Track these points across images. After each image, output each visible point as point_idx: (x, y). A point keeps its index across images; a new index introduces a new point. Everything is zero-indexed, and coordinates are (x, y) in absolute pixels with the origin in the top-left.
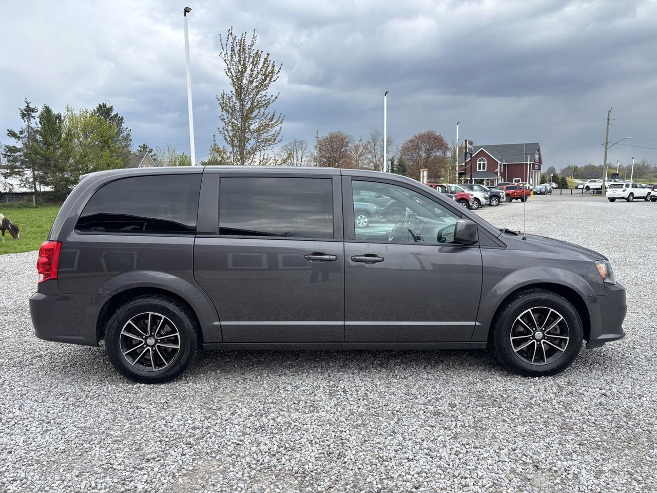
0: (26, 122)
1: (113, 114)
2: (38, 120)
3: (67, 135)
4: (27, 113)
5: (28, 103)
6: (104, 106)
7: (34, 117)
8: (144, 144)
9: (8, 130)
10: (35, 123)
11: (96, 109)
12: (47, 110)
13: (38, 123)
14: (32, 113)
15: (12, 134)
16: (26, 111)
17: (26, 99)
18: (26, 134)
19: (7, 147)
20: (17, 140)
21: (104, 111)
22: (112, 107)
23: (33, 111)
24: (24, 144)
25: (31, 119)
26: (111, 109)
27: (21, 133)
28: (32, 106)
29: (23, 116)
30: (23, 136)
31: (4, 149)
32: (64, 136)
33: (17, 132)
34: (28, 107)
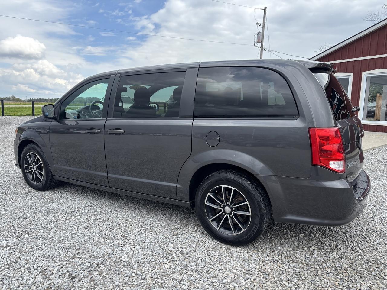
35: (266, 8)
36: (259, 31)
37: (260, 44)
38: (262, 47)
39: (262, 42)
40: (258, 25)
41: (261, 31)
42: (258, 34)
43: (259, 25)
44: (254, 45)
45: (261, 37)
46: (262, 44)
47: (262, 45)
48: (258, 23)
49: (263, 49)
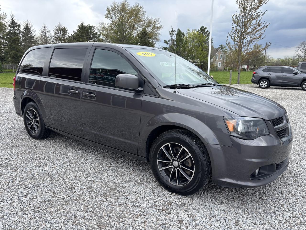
0: (171, 37)
1: (206, 31)
2: (175, 36)
3: (186, 41)
4: (171, 33)
5: (172, 29)
6: (203, 27)
7: (174, 34)
8: (222, 44)
9: (164, 40)
10: (174, 37)
11: (199, 29)
12: (179, 31)
13: (175, 37)
14: (173, 33)
15: (166, 42)
16: (171, 32)
17: (172, 27)
18: (170, 42)
19: (163, 47)
20: (167, 44)
21: (203, 30)
22: (206, 27)
23: (174, 32)
24: (170, 46)
25: (173, 35)
26: (205, 28)
27: (169, 41)
28: (174, 30)
29: (170, 34)
30: (169, 42)
31: (162, 48)
32: (184, 41)
33: (167, 41)
34: (172, 30)
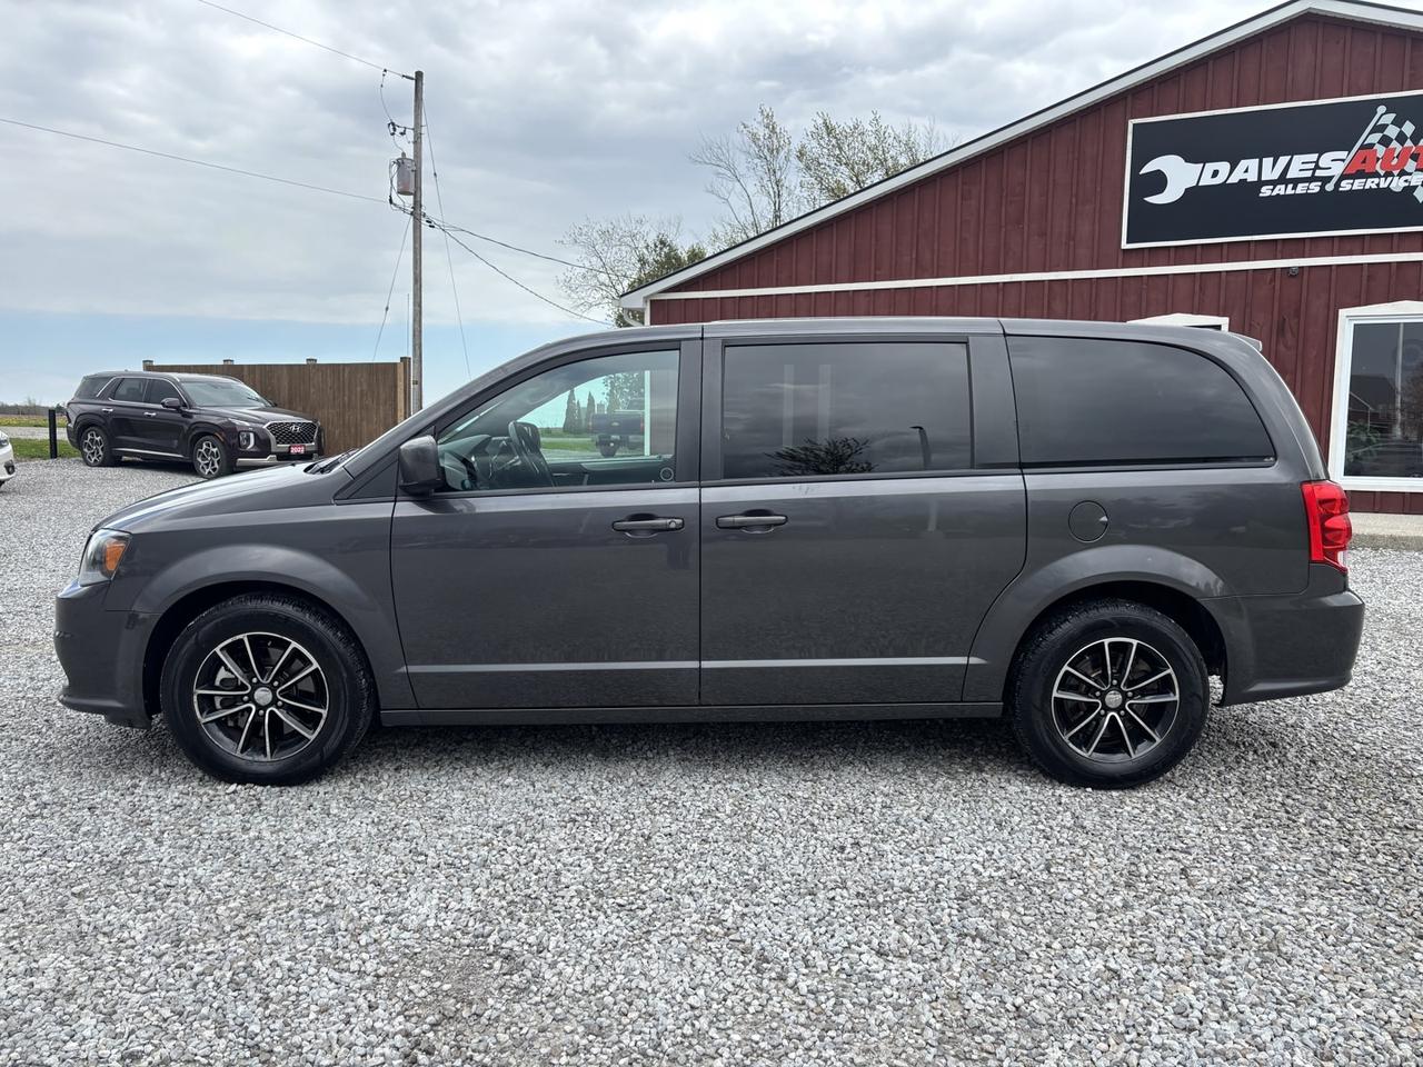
35: (419, 75)
36: (404, 154)
37: (409, 200)
38: (417, 212)
39: (417, 194)
40: (395, 129)
41: (410, 155)
42: (400, 163)
43: (399, 130)
44: (391, 201)
45: (412, 175)
46: (415, 202)
47: (417, 204)
48: (393, 124)
49: (424, 221)
